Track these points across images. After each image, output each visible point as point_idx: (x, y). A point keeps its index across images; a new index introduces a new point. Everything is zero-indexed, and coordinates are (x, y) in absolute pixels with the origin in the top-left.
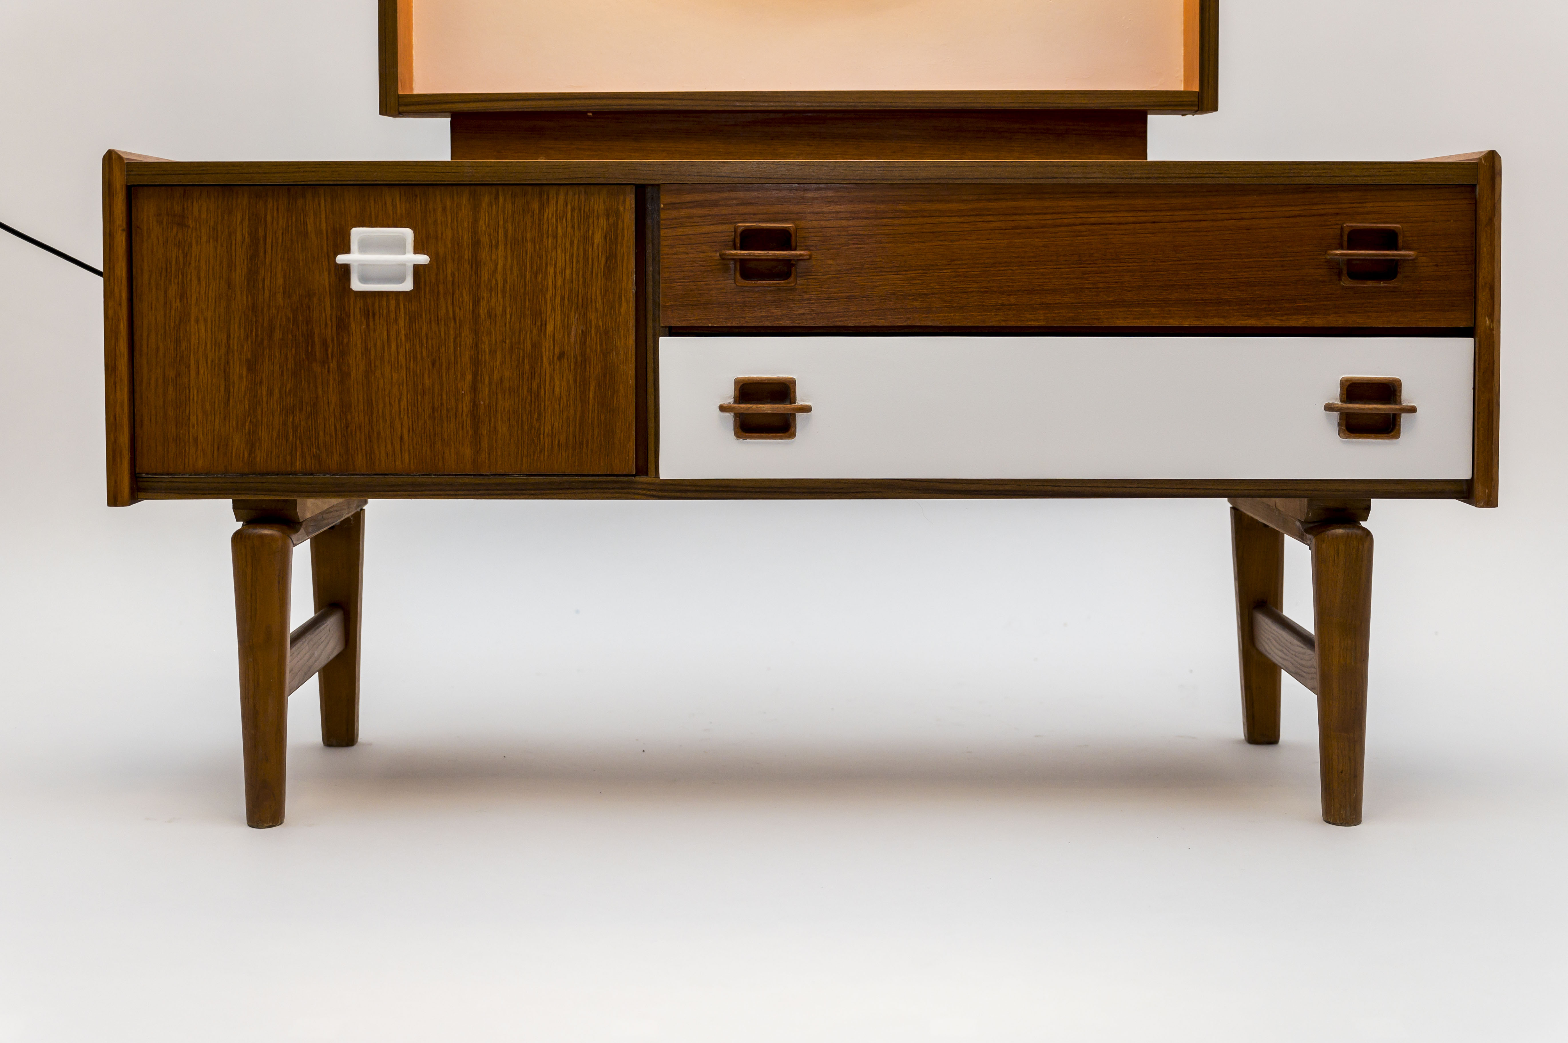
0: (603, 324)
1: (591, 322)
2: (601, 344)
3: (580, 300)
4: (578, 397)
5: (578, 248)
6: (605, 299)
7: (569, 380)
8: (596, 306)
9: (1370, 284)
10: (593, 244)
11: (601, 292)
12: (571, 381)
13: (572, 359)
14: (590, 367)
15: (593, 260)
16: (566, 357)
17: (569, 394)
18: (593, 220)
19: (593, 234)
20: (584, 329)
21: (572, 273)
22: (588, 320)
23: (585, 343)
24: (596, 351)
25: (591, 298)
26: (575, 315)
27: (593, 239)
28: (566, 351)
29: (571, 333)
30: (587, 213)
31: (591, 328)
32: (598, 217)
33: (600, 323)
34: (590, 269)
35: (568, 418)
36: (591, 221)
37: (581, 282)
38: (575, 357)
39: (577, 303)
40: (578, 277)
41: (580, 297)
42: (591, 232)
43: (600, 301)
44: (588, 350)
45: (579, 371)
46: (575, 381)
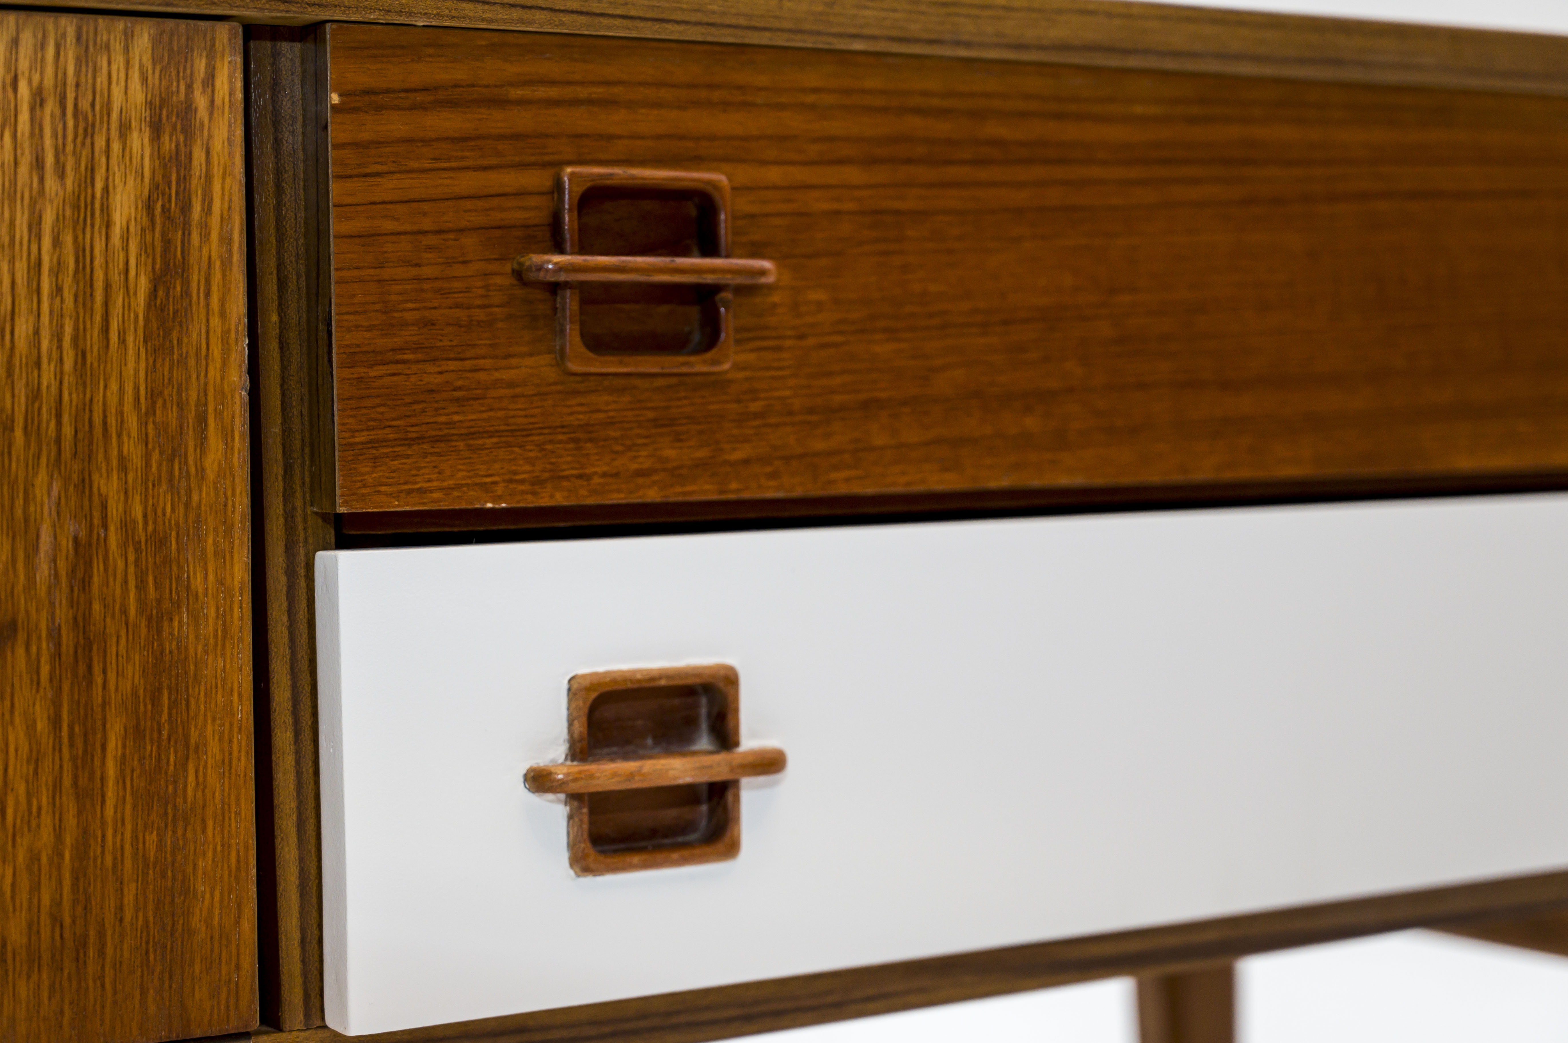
0: (145, 516)
1: (104, 507)
2: (141, 586)
3: (68, 430)
4: (67, 781)
5: (57, 243)
6: (151, 426)
7: (35, 721)
8: (120, 452)
10: (108, 225)
11: (137, 399)
12: (42, 725)
13: (44, 645)
14: (104, 671)
15: (107, 286)
16: (21, 636)
17: (36, 772)
18: (108, 141)
19: (106, 190)
20: (82, 534)
21: (37, 332)
22: (96, 500)
23: (86, 583)
24: (124, 611)
25: (105, 423)
26: (50, 486)
27: (106, 209)
28: (22, 616)
29: (36, 549)
30: (86, 118)
31: (105, 527)
32: (125, 129)
33: (138, 511)
34: (98, 318)
35: (34, 858)
36: (100, 142)
37: (68, 364)
38: (55, 635)
39: (58, 441)
40: (60, 348)
41: (66, 418)
42: (99, 185)
43: (134, 433)
44: (97, 606)
45: (66, 687)
46: (55, 722)
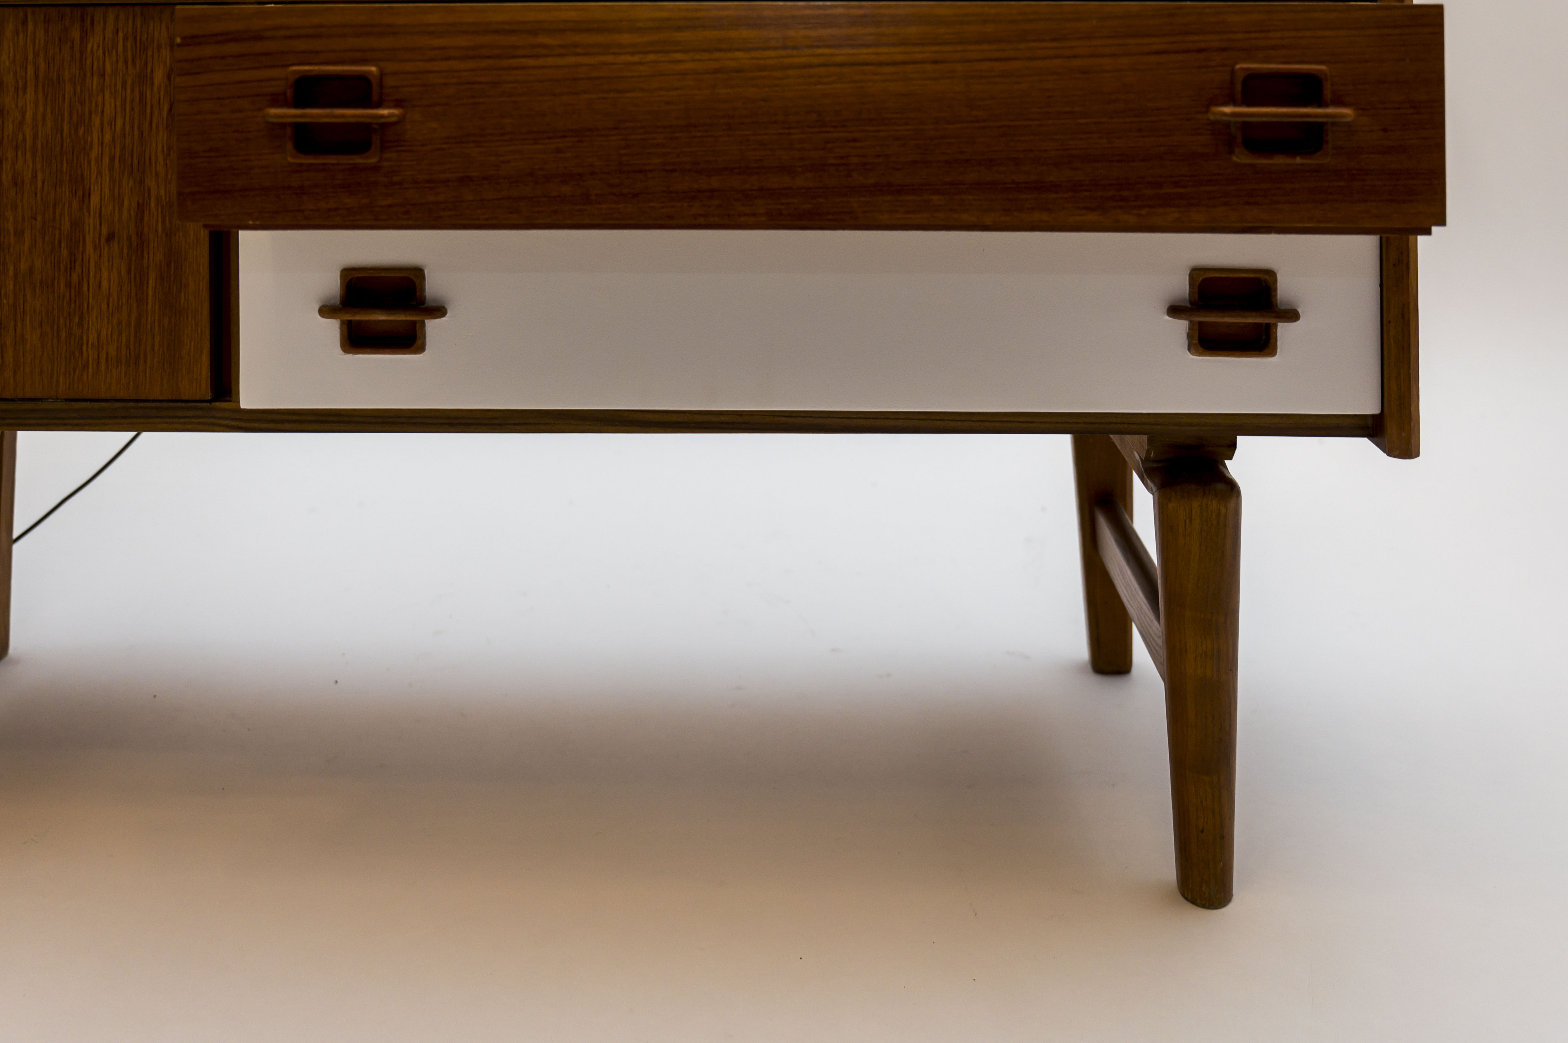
0: (165, 195)
1: (149, 191)
2: (163, 222)
3: (135, 162)
4: (133, 294)
5: (132, 91)
6: (168, 161)
7: (121, 271)
8: (156, 170)
9: (1279, 161)
10: (152, 84)
11: (163, 151)
12: (123, 272)
13: (125, 242)
14: (148, 254)
15: (152, 107)
16: (116, 239)
17: (121, 290)
18: (153, 52)
19: (152, 71)
20: (141, 201)
21: (124, 124)
22: (146, 187)
23: (142, 219)
24: (157, 231)
25: (150, 159)
26: (128, 183)
27: (152, 78)
28: (117, 230)
29: (123, 205)
30: (144, 44)
31: (150, 199)
32: (159, 47)
33: (162, 192)
34: (148, 119)
35: (120, 323)
36: (150, 53)
37: (136, 136)
38: (129, 238)
39: (132, 165)
40: (133, 131)
41: (135, 157)
42: (149, 69)
43: (162, 163)
44: (146, 229)
45: (133, 258)
46: (129, 272)
